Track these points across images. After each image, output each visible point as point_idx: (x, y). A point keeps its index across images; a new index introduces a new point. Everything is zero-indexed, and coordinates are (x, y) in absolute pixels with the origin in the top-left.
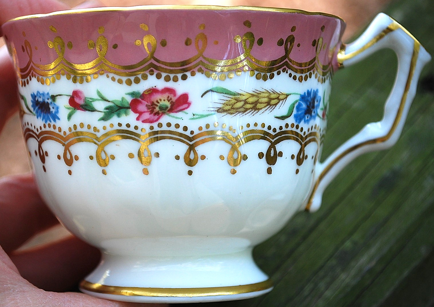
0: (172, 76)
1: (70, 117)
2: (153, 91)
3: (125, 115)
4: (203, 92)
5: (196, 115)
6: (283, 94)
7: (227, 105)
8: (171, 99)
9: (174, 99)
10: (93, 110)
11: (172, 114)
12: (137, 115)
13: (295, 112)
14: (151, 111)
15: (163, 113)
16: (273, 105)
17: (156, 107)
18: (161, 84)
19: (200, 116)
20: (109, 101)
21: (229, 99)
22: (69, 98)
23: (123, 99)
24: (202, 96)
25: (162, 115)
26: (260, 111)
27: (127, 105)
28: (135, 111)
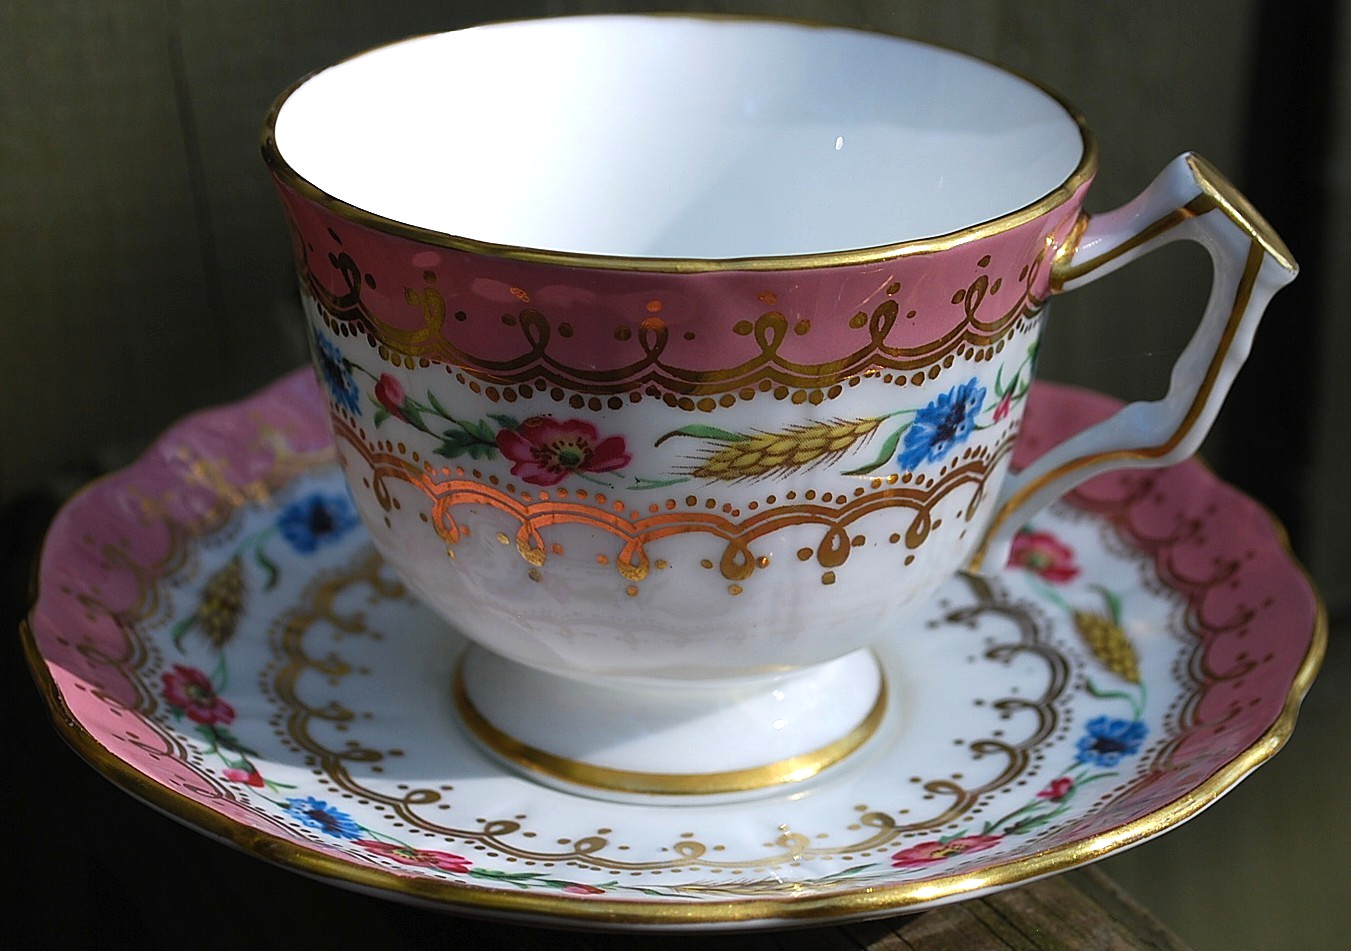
0: (587, 397)
1: (378, 421)
2: (545, 423)
3: (486, 457)
4: (661, 436)
5: (644, 481)
6: (866, 421)
7: (718, 461)
8: (586, 444)
9: (592, 445)
10: (422, 428)
11: (587, 473)
12: (513, 464)
13: (900, 449)
14: (543, 462)
15: (569, 470)
16: (837, 451)
17: (553, 456)
18: (562, 411)
19: (651, 484)
20: (454, 421)
21: (724, 449)
22: (376, 383)
23: (481, 422)
24: (657, 445)
25: (565, 474)
26: (803, 466)
27: (491, 440)
28: (509, 455)
